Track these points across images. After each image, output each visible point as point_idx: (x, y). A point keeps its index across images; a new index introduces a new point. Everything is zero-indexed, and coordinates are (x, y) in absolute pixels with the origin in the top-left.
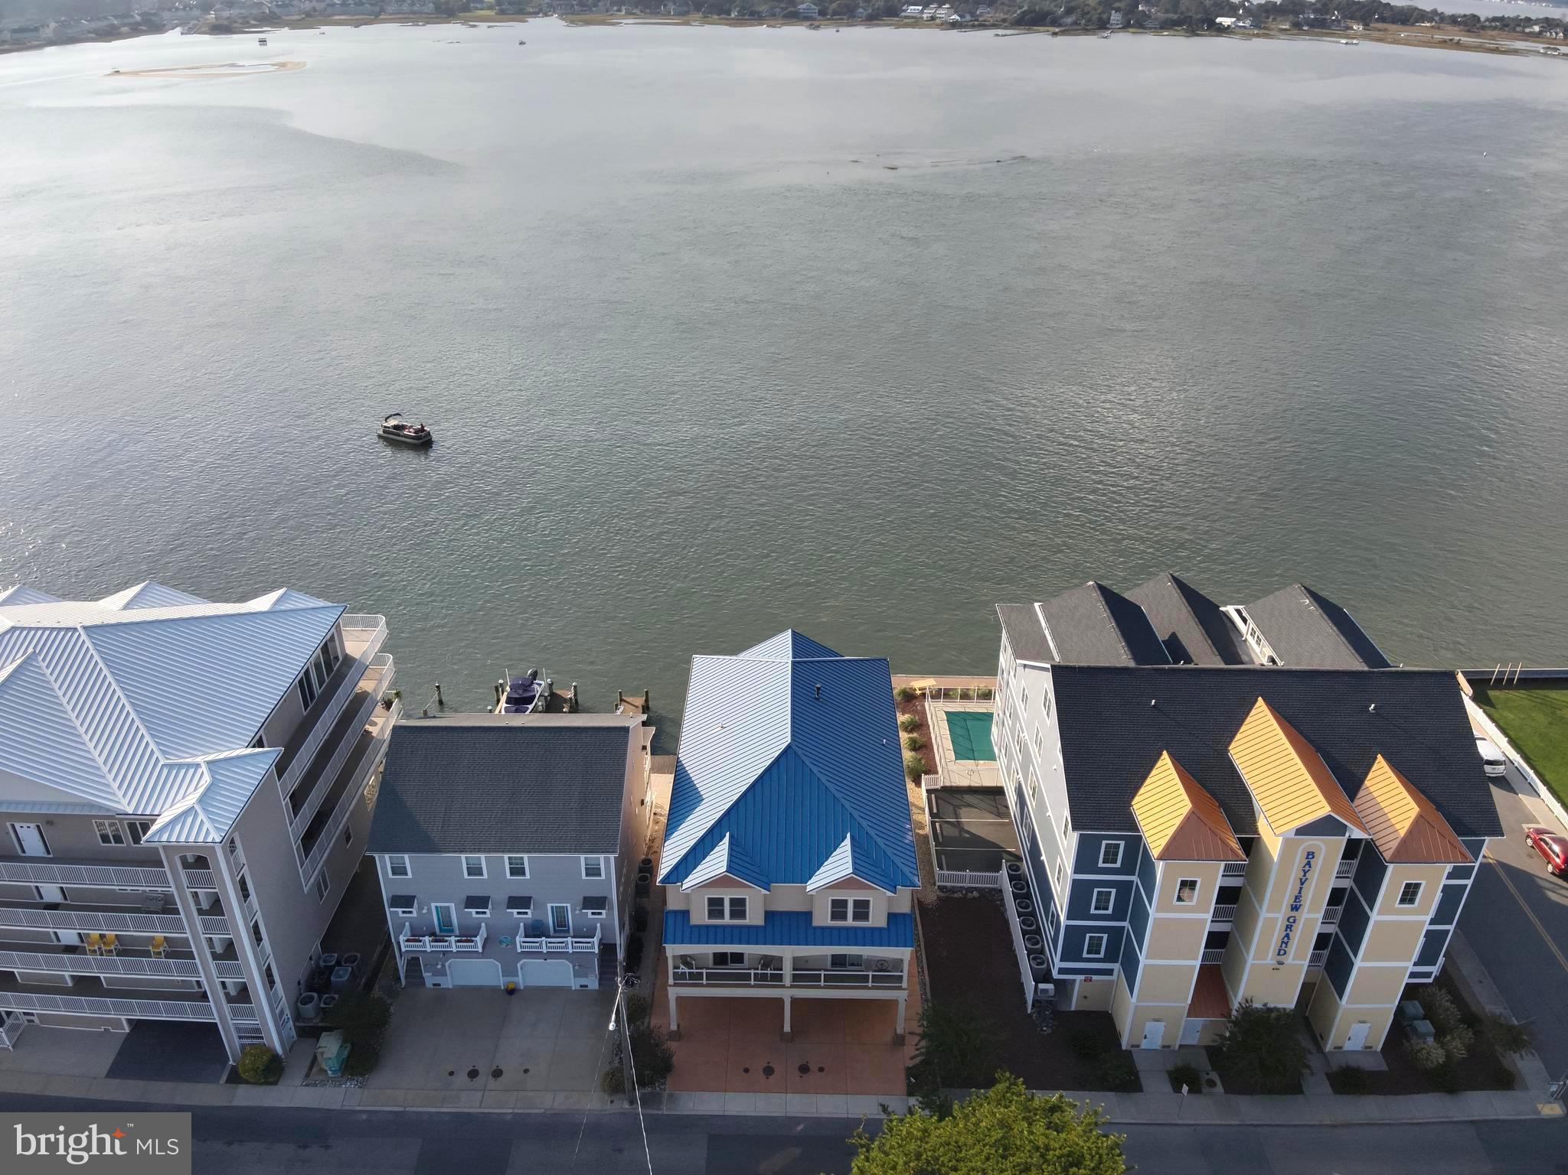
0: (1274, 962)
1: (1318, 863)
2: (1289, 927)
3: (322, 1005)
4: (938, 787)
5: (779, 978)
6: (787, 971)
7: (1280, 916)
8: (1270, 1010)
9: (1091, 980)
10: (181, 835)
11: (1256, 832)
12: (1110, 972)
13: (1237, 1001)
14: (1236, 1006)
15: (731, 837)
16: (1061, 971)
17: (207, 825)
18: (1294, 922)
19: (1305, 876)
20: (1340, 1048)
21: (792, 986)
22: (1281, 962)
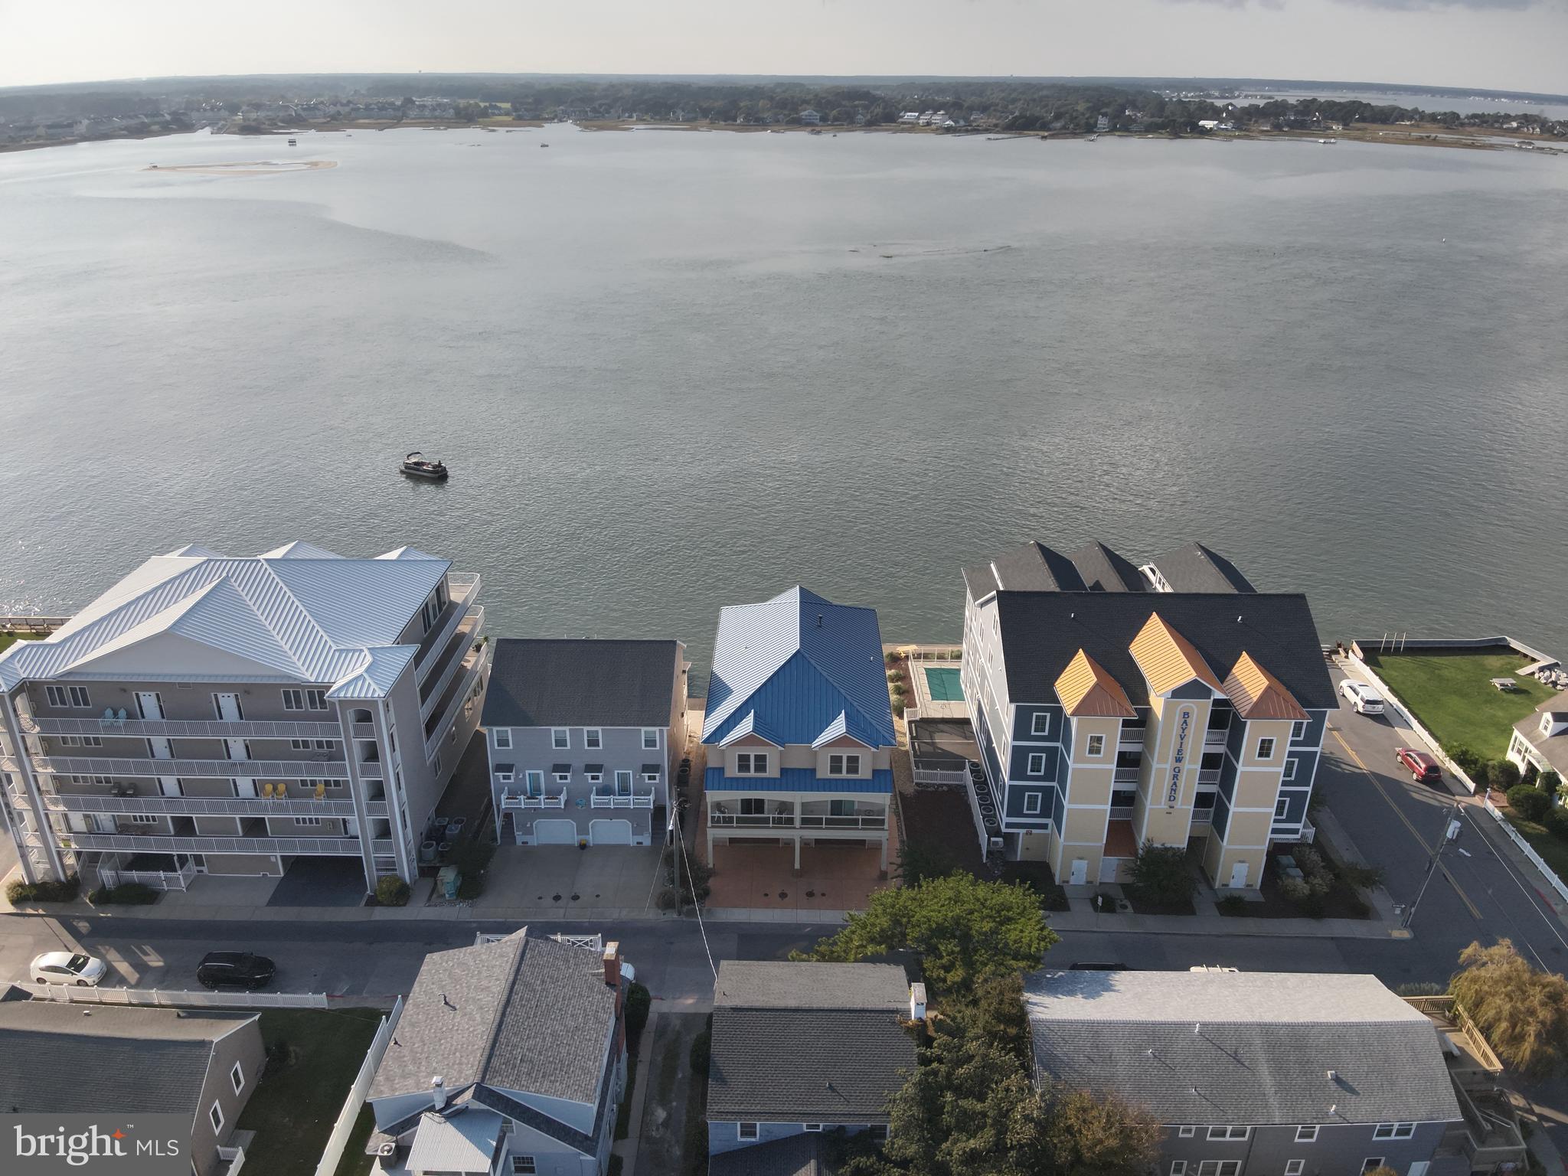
0: (1167, 807)
1: (1192, 722)
2: (1175, 777)
3: (440, 849)
4: (918, 718)
5: (790, 821)
6: (797, 815)
7: (1168, 766)
8: (1167, 849)
9: (1031, 834)
10: (356, 693)
11: (1148, 703)
12: (1045, 826)
13: (1141, 841)
14: (1141, 845)
15: (755, 712)
16: (1008, 825)
17: (373, 686)
18: (1179, 772)
19: (1183, 732)
20: (1227, 885)
21: (801, 828)
22: (1171, 807)
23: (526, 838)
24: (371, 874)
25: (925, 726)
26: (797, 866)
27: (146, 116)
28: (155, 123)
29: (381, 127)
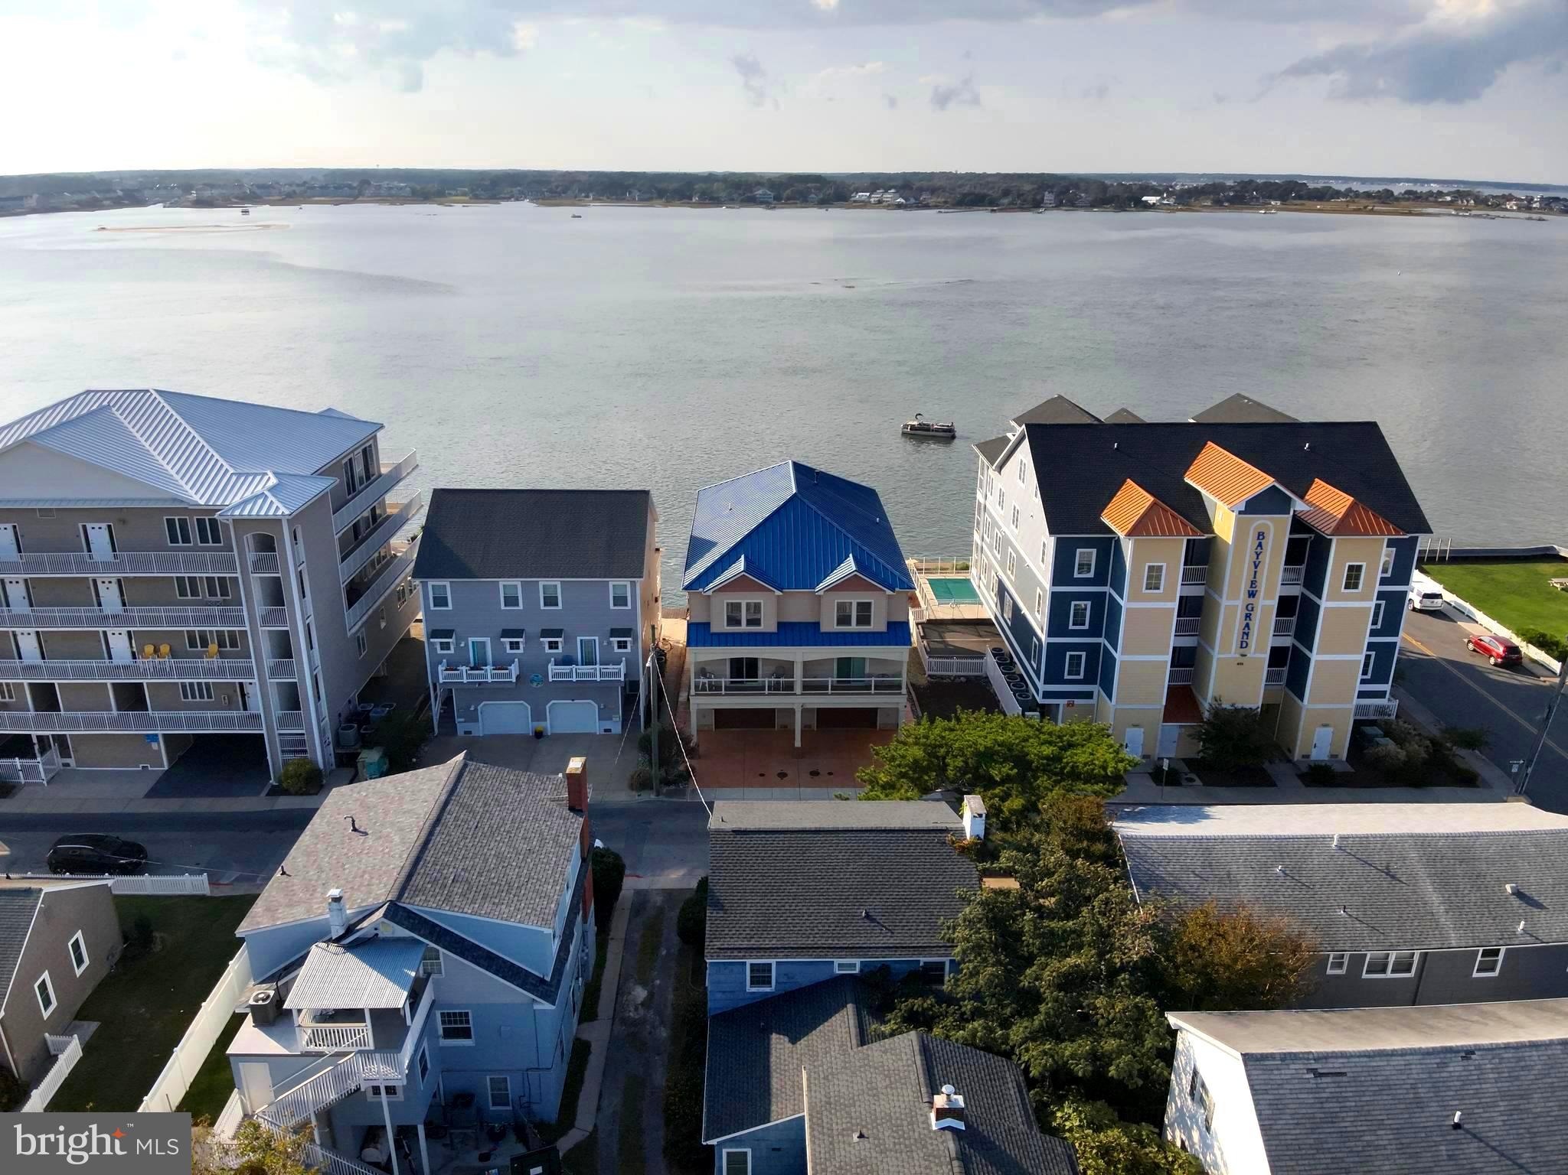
0: (1238, 656)
1: (1268, 544)
2: (1248, 616)
3: (362, 731)
4: (924, 620)
5: (789, 687)
6: (798, 678)
7: (1239, 605)
8: (1238, 711)
9: (1073, 705)
12: (1089, 695)
13: (1206, 704)
14: (1207, 706)
15: (746, 558)
16: (1047, 695)
17: (276, 503)
18: (1252, 610)
19: (1257, 558)
20: (1308, 756)
21: (802, 694)
22: (1244, 655)
23: (469, 726)
24: (275, 756)
25: (932, 626)
26: (798, 744)
27: (99, 192)
28: (107, 199)
29: (337, 204)
